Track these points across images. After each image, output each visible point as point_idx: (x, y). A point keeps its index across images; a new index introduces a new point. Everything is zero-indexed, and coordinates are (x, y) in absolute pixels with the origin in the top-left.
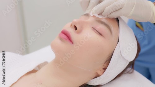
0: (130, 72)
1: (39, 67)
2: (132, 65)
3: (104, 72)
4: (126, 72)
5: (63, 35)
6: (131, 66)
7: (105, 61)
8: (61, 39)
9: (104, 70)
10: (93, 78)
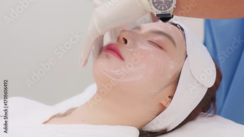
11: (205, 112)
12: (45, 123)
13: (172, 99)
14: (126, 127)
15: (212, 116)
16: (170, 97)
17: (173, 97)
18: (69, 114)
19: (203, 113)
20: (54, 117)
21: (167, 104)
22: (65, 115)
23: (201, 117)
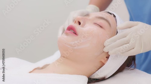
11: (129, 67)
12: (30, 72)
13: (108, 59)
14: (80, 76)
15: (133, 69)
16: (107, 57)
17: (109, 57)
18: (45, 68)
19: (127, 67)
20: (35, 69)
21: (105, 62)
22: (42, 68)
23: (126, 70)
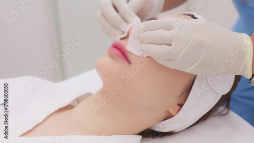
0: (224, 113)
1: (78, 100)
2: (226, 100)
3: (180, 110)
4: (216, 113)
5: (115, 49)
6: (225, 104)
7: (181, 93)
8: (112, 56)
9: (179, 108)
10: (162, 119)
16: (179, 105)
17: (183, 105)
